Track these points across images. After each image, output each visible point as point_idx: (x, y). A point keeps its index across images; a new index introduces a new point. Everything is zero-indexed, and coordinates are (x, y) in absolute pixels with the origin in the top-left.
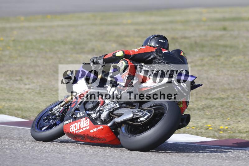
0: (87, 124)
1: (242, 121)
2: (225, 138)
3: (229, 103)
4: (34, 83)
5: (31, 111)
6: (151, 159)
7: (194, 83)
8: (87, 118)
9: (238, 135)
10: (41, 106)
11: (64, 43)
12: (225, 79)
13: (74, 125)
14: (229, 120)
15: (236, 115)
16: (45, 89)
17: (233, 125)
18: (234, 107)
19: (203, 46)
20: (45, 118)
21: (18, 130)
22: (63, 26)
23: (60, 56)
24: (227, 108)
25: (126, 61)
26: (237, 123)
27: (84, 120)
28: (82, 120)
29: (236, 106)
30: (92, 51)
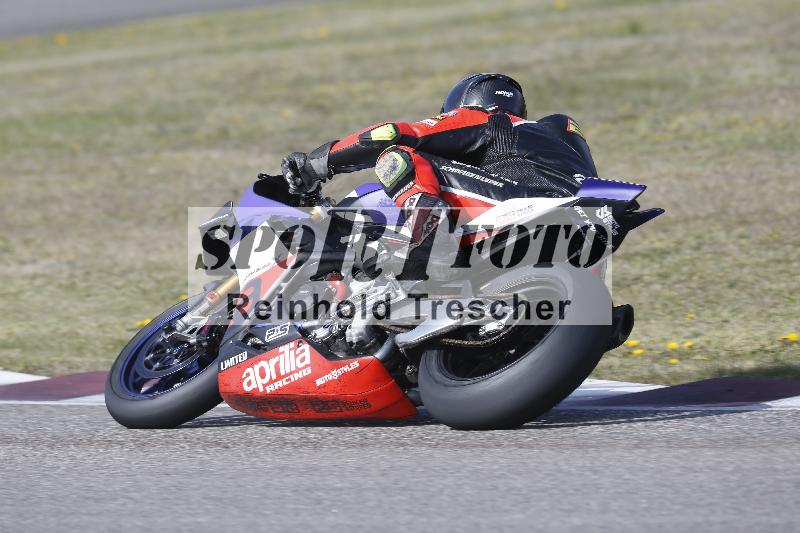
0: (303, 360)
1: (733, 320)
3: (685, 265)
4: (48, 255)
5: (51, 348)
6: (464, 466)
7: (638, 207)
8: (301, 342)
9: (728, 365)
10: (81, 328)
12: (663, 189)
13: (257, 368)
14: (692, 318)
15: (713, 302)
16: (88, 274)
17: (709, 334)
18: (701, 277)
20: (148, 358)
21: (20, 410)
23: (119, 160)
24: (680, 282)
25: (403, 151)
26: (720, 328)
27: (291, 349)
29: (709, 271)
30: (222, 137)
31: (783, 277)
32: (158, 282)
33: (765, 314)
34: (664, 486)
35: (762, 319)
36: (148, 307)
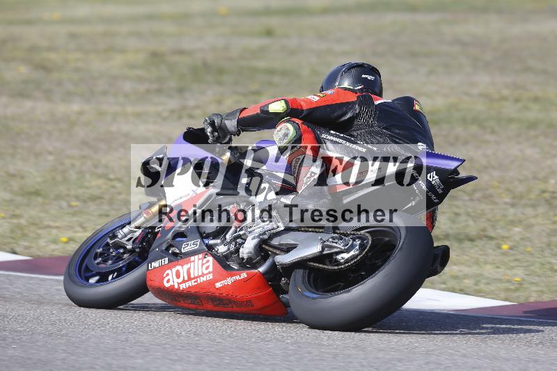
0: (207, 268)
7: (458, 174)
8: (206, 254)
13: (174, 270)
19: (221, 71)
25: (294, 122)
27: (199, 259)
28: (195, 258)
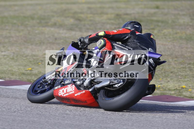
1: (171, 81)
2: (158, 94)
4: (9, 50)
5: (6, 73)
9: (168, 92)
10: (14, 69)
11: (32, 18)
14: (161, 80)
15: (166, 77)
16: (17, 56)
17: (164, 84)
18: (165, 70)
20: (38, 86)
22: (31, 5)
23: (29, 28)
24: (159, 70)
26: (167, 83)
28: (69, 86)
29: (166, 69)
30: (54, 25)
31: (184, 72)
32: (34, 59)
33: (178, 80)
34: (147, 121)
35: (178, 81)
36: (31, 65)
